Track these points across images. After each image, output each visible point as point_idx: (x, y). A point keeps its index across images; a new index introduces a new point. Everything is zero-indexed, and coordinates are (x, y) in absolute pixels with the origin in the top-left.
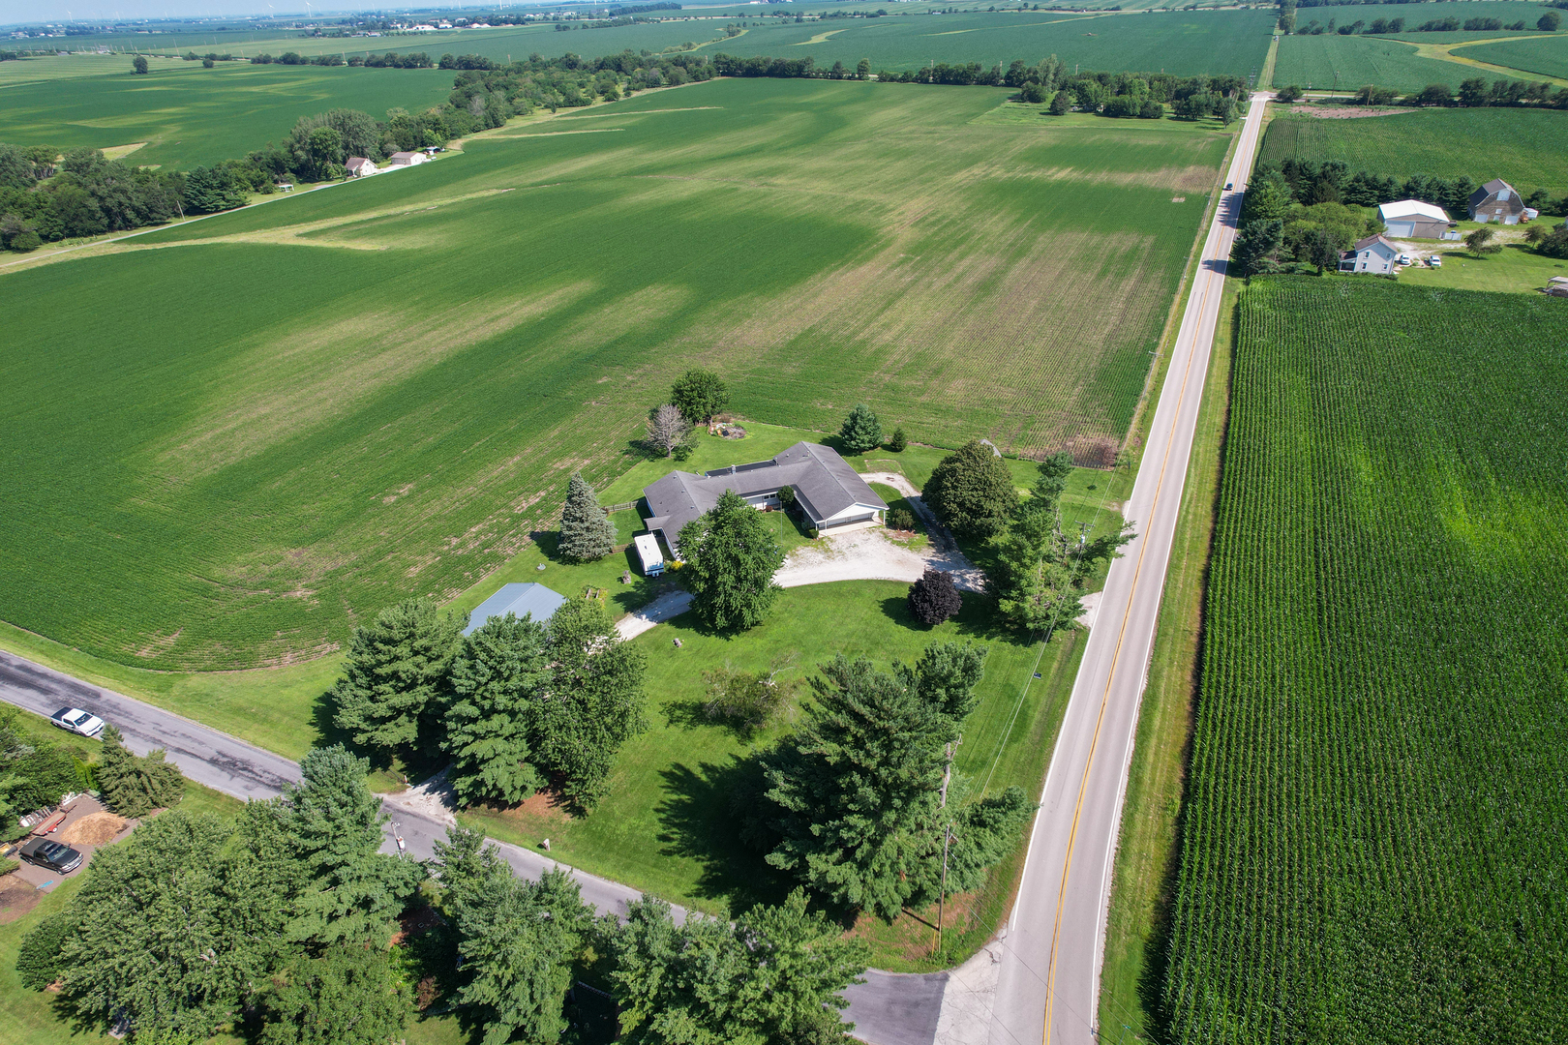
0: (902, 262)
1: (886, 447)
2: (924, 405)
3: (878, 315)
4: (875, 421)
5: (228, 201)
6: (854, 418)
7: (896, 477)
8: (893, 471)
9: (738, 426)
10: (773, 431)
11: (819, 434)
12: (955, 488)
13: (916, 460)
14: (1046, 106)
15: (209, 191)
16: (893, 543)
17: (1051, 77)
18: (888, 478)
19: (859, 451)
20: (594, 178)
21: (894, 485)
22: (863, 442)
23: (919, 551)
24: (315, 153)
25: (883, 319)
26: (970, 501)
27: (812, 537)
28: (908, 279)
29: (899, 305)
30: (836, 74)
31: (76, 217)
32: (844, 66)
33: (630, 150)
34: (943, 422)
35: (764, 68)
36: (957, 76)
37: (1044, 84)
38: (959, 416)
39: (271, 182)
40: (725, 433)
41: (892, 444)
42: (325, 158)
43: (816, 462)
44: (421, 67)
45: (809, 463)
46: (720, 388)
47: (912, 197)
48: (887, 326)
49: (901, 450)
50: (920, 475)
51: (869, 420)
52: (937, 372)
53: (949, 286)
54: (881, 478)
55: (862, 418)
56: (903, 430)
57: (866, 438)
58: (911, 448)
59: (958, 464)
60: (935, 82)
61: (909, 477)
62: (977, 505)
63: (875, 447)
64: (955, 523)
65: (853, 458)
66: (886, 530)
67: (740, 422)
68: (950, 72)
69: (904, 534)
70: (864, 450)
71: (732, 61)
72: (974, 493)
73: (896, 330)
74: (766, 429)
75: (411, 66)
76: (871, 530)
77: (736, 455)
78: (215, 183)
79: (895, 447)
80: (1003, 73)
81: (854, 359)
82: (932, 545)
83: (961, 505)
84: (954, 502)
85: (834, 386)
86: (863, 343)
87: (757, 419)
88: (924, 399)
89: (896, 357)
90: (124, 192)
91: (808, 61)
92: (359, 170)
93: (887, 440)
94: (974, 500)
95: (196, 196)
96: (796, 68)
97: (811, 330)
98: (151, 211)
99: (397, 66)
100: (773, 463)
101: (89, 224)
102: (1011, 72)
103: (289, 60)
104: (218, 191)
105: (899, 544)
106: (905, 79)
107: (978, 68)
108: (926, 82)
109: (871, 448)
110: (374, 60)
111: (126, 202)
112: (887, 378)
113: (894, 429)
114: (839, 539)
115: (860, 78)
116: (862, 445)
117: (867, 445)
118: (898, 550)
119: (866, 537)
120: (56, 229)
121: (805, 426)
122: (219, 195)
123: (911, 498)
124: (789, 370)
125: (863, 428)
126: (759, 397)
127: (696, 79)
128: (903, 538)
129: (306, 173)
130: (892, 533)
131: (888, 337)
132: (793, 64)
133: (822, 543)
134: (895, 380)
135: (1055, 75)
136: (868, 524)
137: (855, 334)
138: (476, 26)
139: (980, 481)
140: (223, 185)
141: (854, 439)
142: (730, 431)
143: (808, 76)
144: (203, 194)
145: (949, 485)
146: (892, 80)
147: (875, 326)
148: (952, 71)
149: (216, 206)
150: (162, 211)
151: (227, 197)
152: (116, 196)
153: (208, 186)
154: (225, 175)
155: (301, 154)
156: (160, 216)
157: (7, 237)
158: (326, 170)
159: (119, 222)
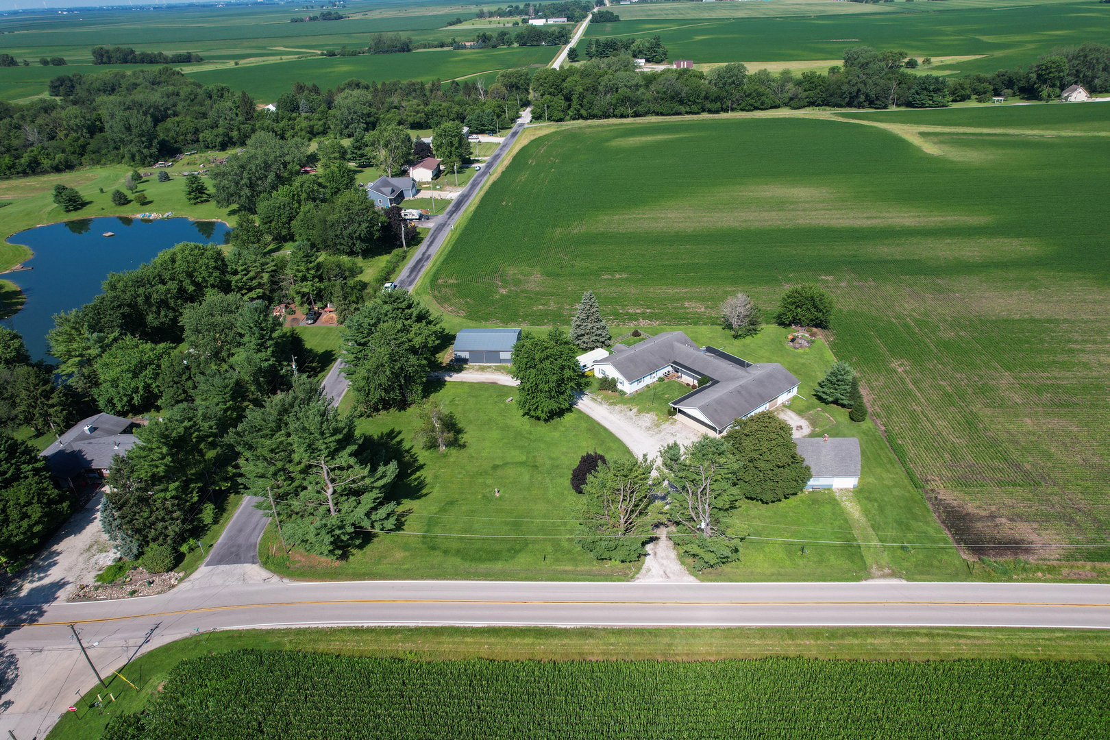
15: (925, 93)
24: (1039, 76)
27: (669, 414)
31: (833, 94)
42: (1044, 82)
78: (932, 88)
95: (914, 94)
98: (877, 99)
101: (838, 100)
104: (932, 94)
111: (863, 90)
114: (678, 426)
122: (929, 96)
129: (1029, 92)
140: (937, 90)
144: (918, 94)
149: (924, 104)
150: (884, 100)
151: (934, 99)
152: (859, 85)
153: (926, 89)
154: (942, 83)
155: (1034, 76)
156: (880, 103)
157: (791, 99)
158: (1041, 92)
159: (855, 103)
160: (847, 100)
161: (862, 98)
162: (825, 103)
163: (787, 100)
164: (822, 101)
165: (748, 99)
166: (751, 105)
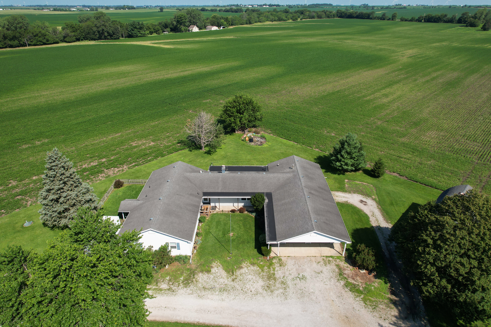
0: (401, 70)
1: (366, 172)
2: (404, 144)
3: (381, 89)
4: (361, 149)
5: (141, 34)
6: (342, 143)
7: (370, 201)
8: (367, 195)
9: (263, 137)
10: (285, 144)
11: (317, 152)
12: (437, 247)
13: (391, 188)
14: (479, 28)
15: (136, 29)
16: (347, 285)
17: (483, 16)
18: (362, 201)
19: (342, 171)
20: (272, 36)
21: (366, 210)
22: (346, 164)
23: (375, 308)
24: (178, 22)
25: (383, 92)
26: (457, 270)
27: (263, 255)
28: (402, 76)
29: (395, 87)
30: (383, 18)
31: (89, 33)
32: (387, 15)
33: (292, 31)
34: (418, 159)
35: (355, 15)
36: (435, 19)
37: (479, 19)
38: (432, 157)
39: (161, 31)
40: (251, 140)
41: (372, 170)
42: (181, 24)
43: (296, 176)
44: (240, 12)
45: (290, 175)
46: (255, 109)
47: (410, 49)
48: (386, 96)
49: (378, 177)
50: (392, 204)
51: (355, 148)
52: (416, 124)
53: (427, 81)
54: (354, 199)
55: (349, 145)
56: (384, 160)
57: (350, 162)
58: (387, 176)
59: (447, 218)
60: (425, 22)
61: (381, 204)
62: (467, 279)
63: (356, 170)
64: (429, 290)
65: (336, 176)
66: (344, 264)
67: (266, 135)
68: (432, 18)
69: (362, 277)
70: (347, 171)
71: (343, 12)
72: (465, 260)
73: (391, 98)
74: (281, 142)
75: (236, 12)
76: (327, 260)
77: (249, 157)
78: (138, 27)
79: (374, 173)
80: (457, 18)
81: (360, 109)
82: (394, 303)
83: (443, 272)
84: (433, 264)
85: (341, 122)
86: (368, 101)
87: (278, 135)
88: (404, 140)
89: (388, 111)
90: (105, 26)
91: (373, 13)
92: (192, 30)
93: (369, 166)
94: (463, 271)
95: (131, 31)
96: (367, 15)
97: (338, 92)
98: (114, 34)
99: (233, 12)
100: (264, 169)
101: (93, 36)
102: (462, 17)
103: (203, 10)
104: (139, 30)
105: (353, 289)
106: (412, 20)
107: (446, 16)
108: (421, 21)
109: (352, 171)
110: (226, 10)
111: (105, 29)
112: (379, 123)
113: (377, 159)
114: (290, 264)
115: (392, 20)
116: (345, 167)
117: (350, 168)
118: (349, 296)
119: (318, 268)
120: (82, 37)
121: (309, 145)
122: (138, 31)
123: (379, 228)
124: (315, 109)
125: (349, 153)
126: (288, 122)
127: (328, 17)
128: (359, 282)
129: (175, 29)
130: (349, 269)
131: (385, 100)
132: (366, 14)
133: (271, 264)
134: (385, 125)
135: (485, 16)
136: (327, 251)
137: (364, 96)
138: (265, 6)
139: (476, 247)
140: (141, 28)
141: (340, 161)
142: (255, 139)
143: (371, 19)
144: (133, 30)
145: (430, 241)
146: (406, 20)
147: (378, 94)
148: (433, 17)
149: (137, 35)
150: (117, 34)
151: (141, 32)
152: (102, 27)
153: (135, 28)
154: (142, 25)
155: (175, 23)
156: (116, 36)
157: (65, 37)
158: (181, 28)
159: (103, 37)
160: (98, 36)
161: (106, 34)
162: (85, 38)
163: (62, 38)
164: (83, 38)
165: (36, 38)
166: (41, 41)
